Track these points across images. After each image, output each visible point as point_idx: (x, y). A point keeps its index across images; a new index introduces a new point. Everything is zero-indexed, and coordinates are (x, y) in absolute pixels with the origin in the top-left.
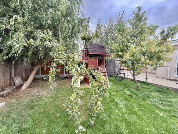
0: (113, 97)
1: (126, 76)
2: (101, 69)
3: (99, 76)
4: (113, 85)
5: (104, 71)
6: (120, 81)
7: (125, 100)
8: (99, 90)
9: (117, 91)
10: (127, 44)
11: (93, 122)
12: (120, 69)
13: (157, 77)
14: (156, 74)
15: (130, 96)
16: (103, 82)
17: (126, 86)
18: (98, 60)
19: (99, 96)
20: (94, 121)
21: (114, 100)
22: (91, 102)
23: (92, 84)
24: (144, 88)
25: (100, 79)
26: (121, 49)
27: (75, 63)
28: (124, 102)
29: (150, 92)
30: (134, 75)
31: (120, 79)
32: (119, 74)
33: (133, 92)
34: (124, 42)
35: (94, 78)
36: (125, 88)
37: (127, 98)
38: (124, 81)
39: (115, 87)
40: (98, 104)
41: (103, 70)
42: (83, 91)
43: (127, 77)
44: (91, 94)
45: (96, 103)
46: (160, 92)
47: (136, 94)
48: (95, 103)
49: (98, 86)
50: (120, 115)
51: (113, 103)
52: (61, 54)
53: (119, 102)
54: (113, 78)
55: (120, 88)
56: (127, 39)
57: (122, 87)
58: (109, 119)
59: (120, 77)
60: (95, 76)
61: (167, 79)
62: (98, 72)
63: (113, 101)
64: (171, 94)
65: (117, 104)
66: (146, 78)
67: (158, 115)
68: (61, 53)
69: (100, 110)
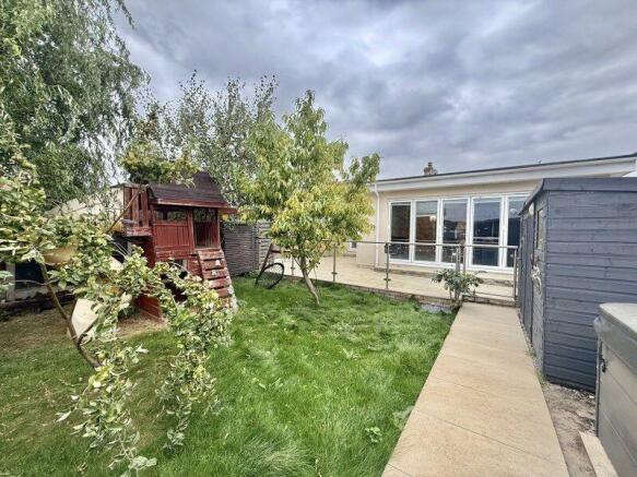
0: (246, 344)
1: (288, 272)
2: (208, 257)
3: (197, 289)
4: (249, 306)
5: (218, 263)
6: (271, 287)
7: (279, 342)
8: (197, 331)
9: (261, 322)
10: (282, 186)
11: (180, 436)
12: (272, 251)
13: (358, 266)
14: (355, 256)
15: (293, 327)
16: (211, 305)
17: (287, 302)
18: (196, 224)
19: (199, 352)
20: (183, 431)
21: (247, 351)
22: (169, 379)
23: (173, 319)
24: (327, 299)
25: (199, 300)
26: (267, 198)
27: (101, 252)
28: (277, 350)
29: (340, 306)
30: (304, 270)
31: (272, 282)
32: (269, 266)
33: (302, 315)
34: (275, 180)
35: (179, 295)
36: (284, 307)
37: (284, 336)
38: (283, 287)
39: (254, 310)
40: (195, 377)
41: (215, 260)
42: (140, 349)
43: (290, 274)
44: (168, 351)
45: (188, 377)
46: (357, 303)
47: (308, 321)
48: (186, 376)
49: (194, 321)
50: (263, 386)
51: (245, 362)
52: (28, 223)
53: (261, 352)
54: (250, 283)
55: (269, 313)
56: (283, 172)
57: (276, 306)
58: (231, 409)
59: (272, 276)
60: (184, 289)
61: (376, 270)
62: (194, 278)
63: (245, 354)
64: (376, 303)
65: (258, 359)
66: (334, 273)
67: (343, 358)
68: (29, 218)
69: (204, 390)
